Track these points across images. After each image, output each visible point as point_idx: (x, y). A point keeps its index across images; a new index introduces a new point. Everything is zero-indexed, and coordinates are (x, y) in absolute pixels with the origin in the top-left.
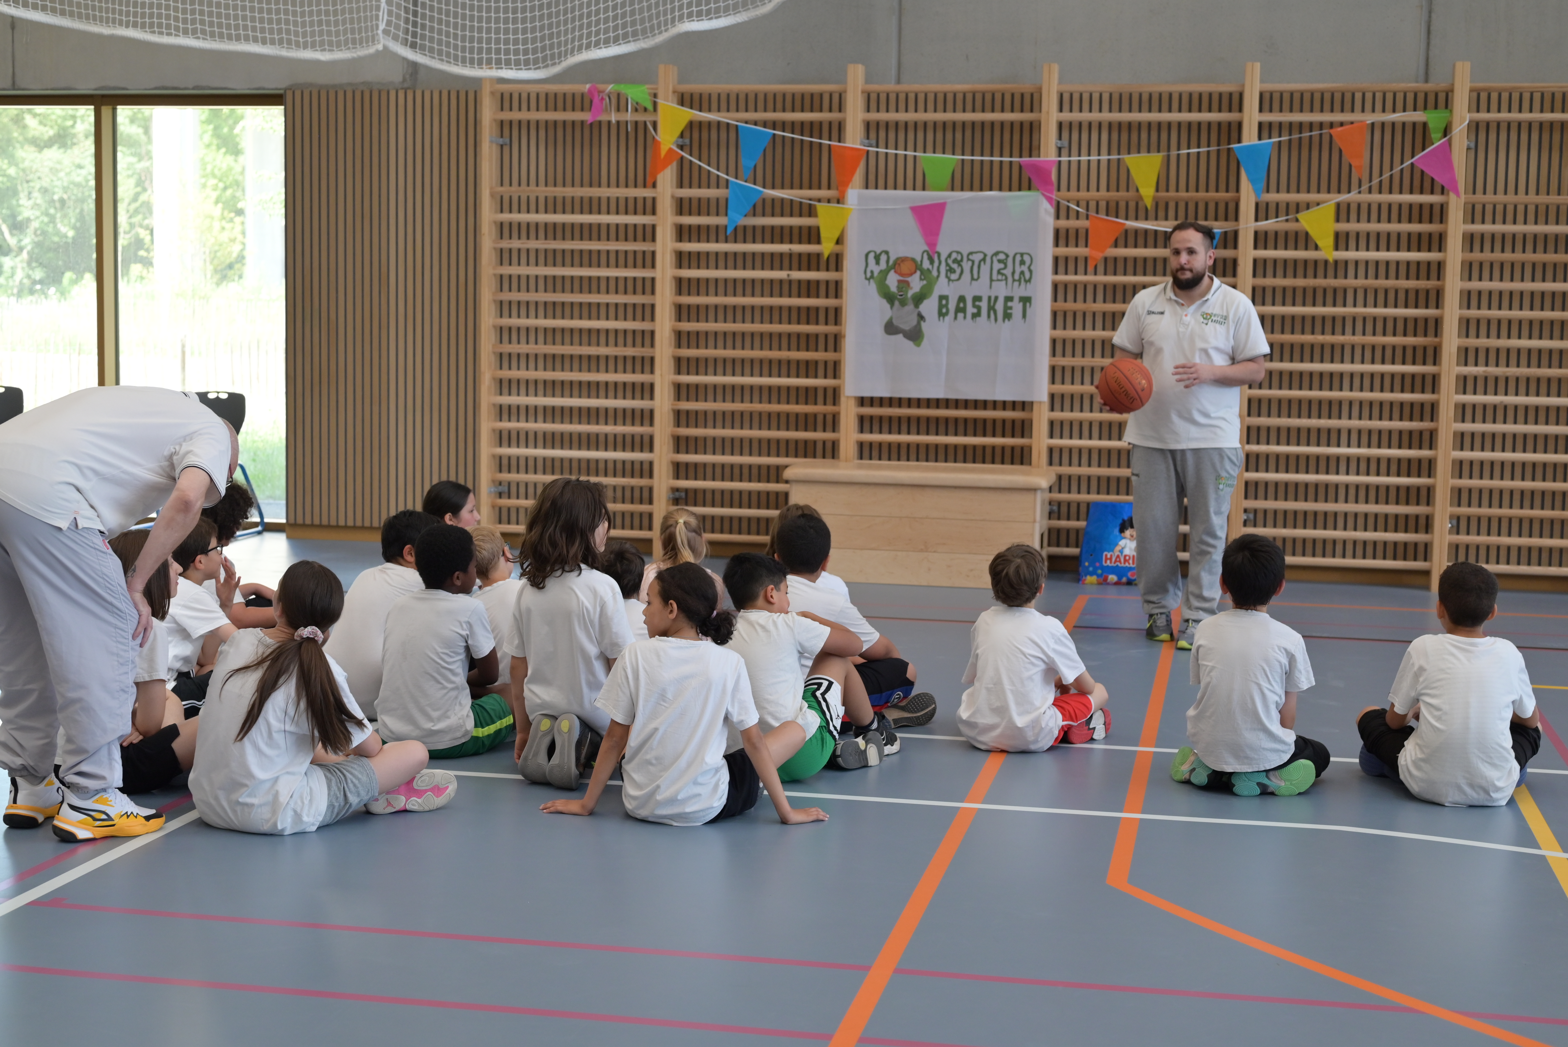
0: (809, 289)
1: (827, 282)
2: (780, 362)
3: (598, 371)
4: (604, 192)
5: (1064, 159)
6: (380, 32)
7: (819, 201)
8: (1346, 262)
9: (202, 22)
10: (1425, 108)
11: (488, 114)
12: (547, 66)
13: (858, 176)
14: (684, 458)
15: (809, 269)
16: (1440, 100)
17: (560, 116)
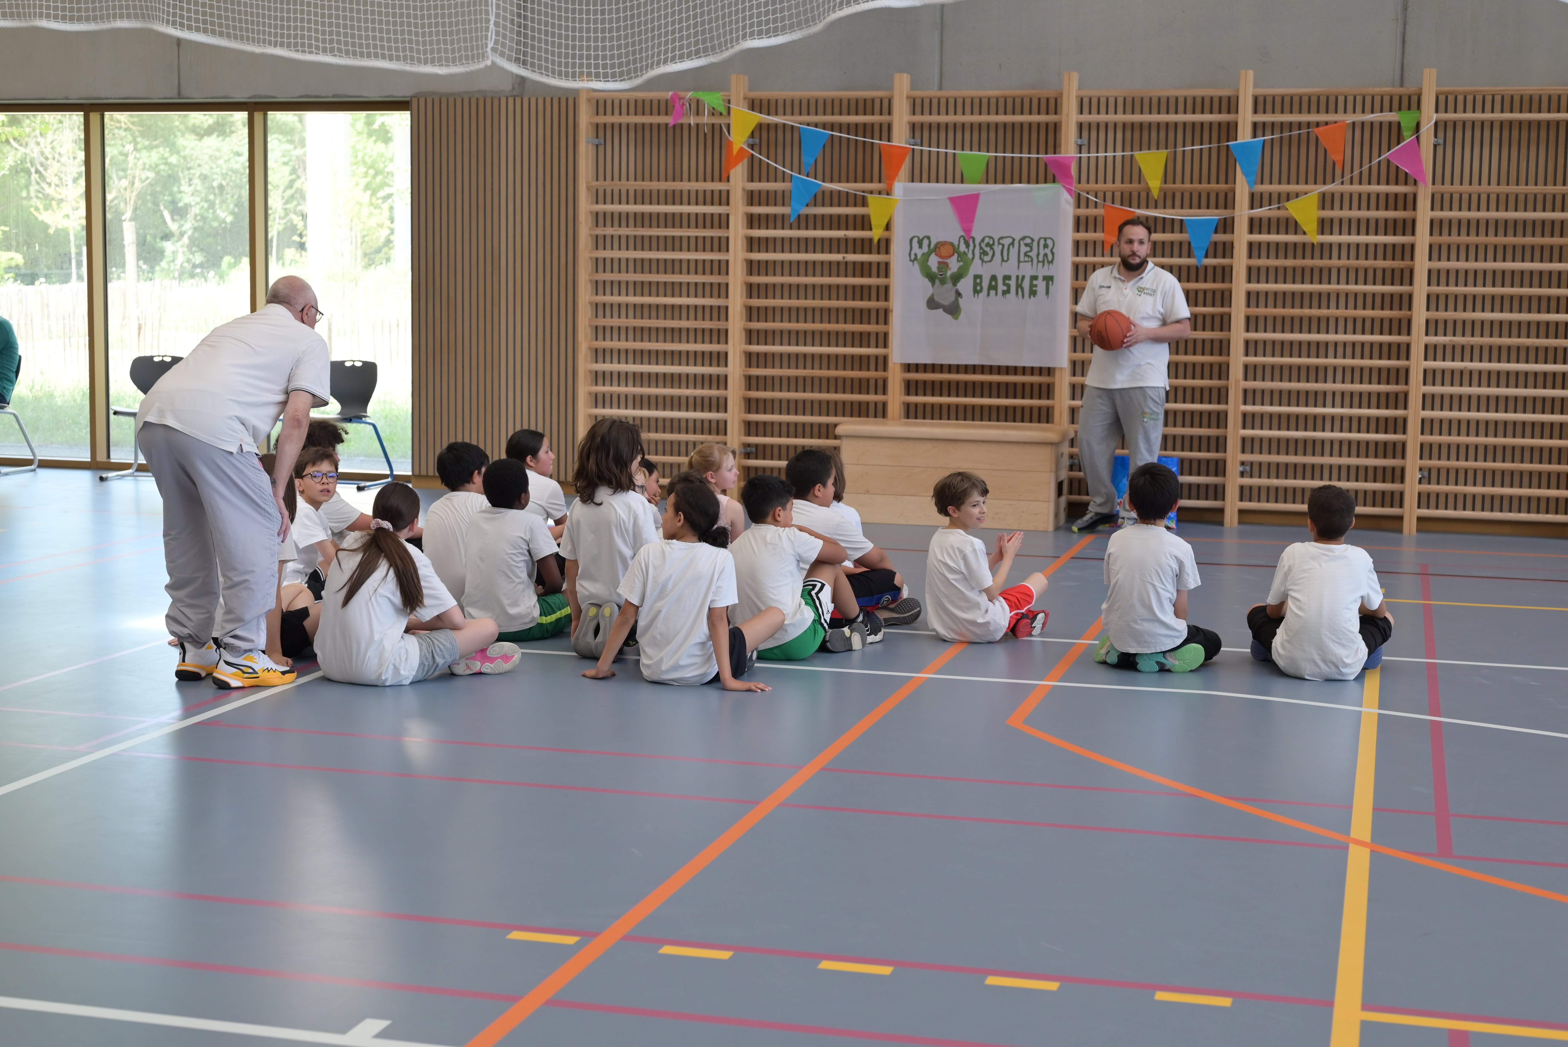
0: (863, 269)
1: (878, 264)
2: (837, 333)
3: (680, 342)
4: (685, 186)
5: (1084, 155)
6: (489, 50)
7: (871, 192)
8: (1331, 245)
9: (339, 42)
10: (1400, 109)
11: (585, 117)
12: (630, 78)
13: (904, 170)
14: (754, 417)
15: (862, 252)
16: (1413, 102)
17: (647, 119)
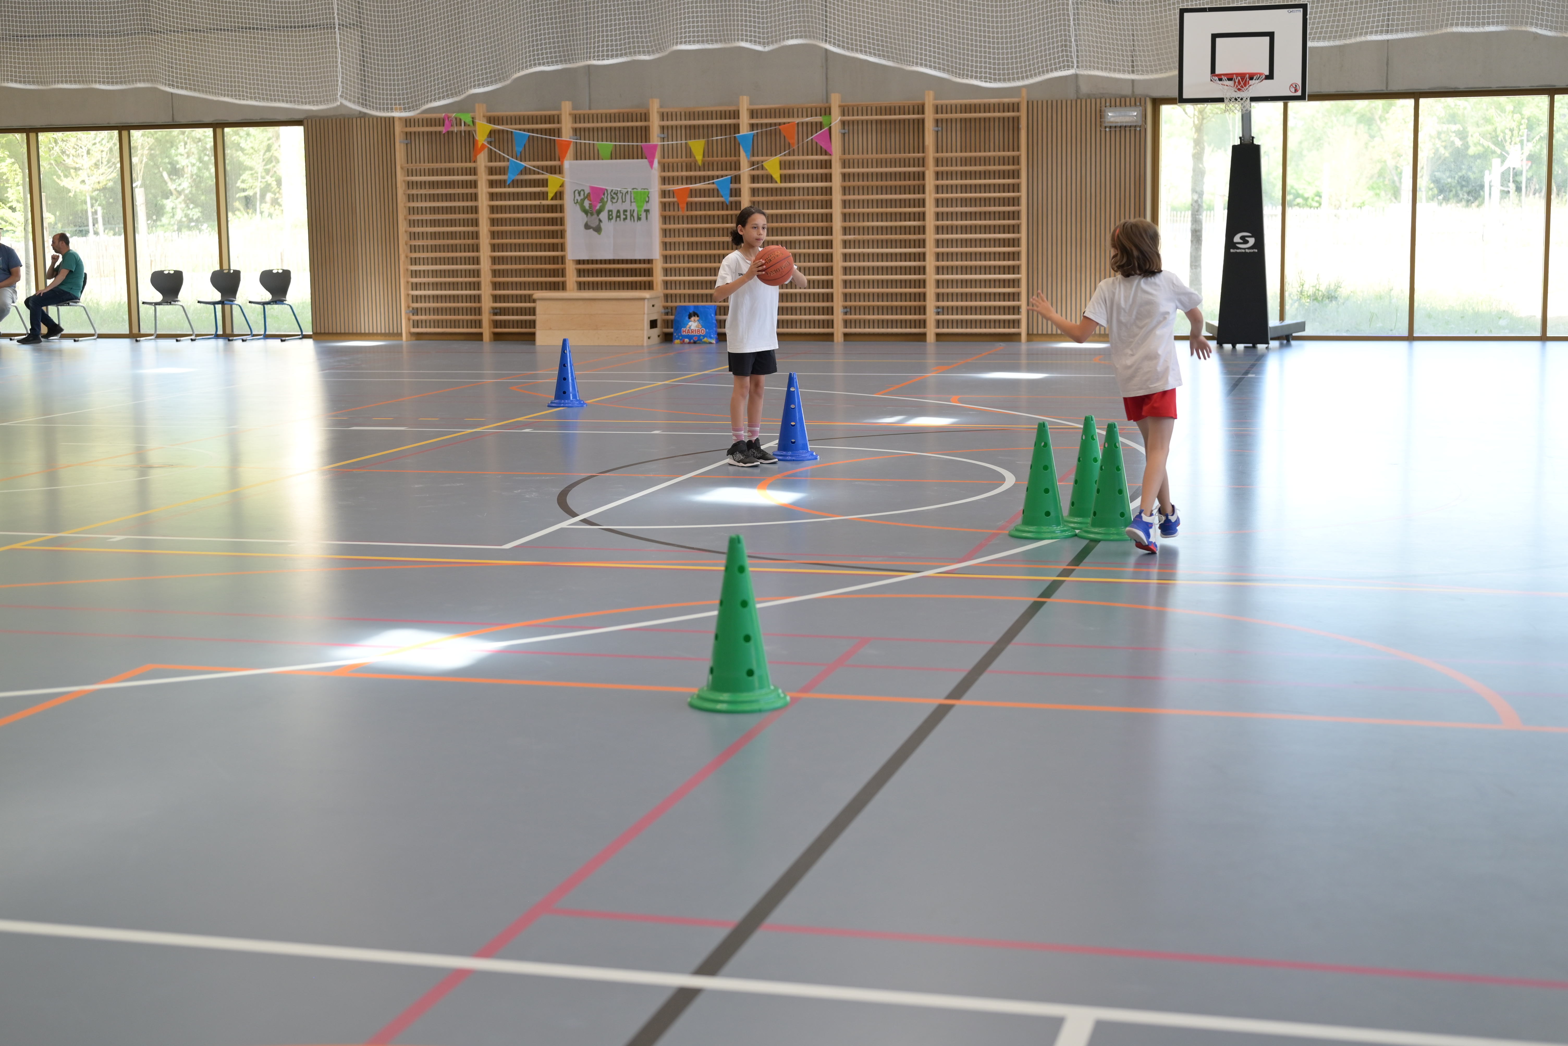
0: (546, 209)
1: (559, 205)
2: (539, 244)
4: (455, 165)
5: (664, 143)
6: (338, 96)
8: (789, 188)
11: (398, 129)
12: (414, 110)
13: (571, 154)
14: (498, 292)
16: (827, 111)
17: (433, 129)
